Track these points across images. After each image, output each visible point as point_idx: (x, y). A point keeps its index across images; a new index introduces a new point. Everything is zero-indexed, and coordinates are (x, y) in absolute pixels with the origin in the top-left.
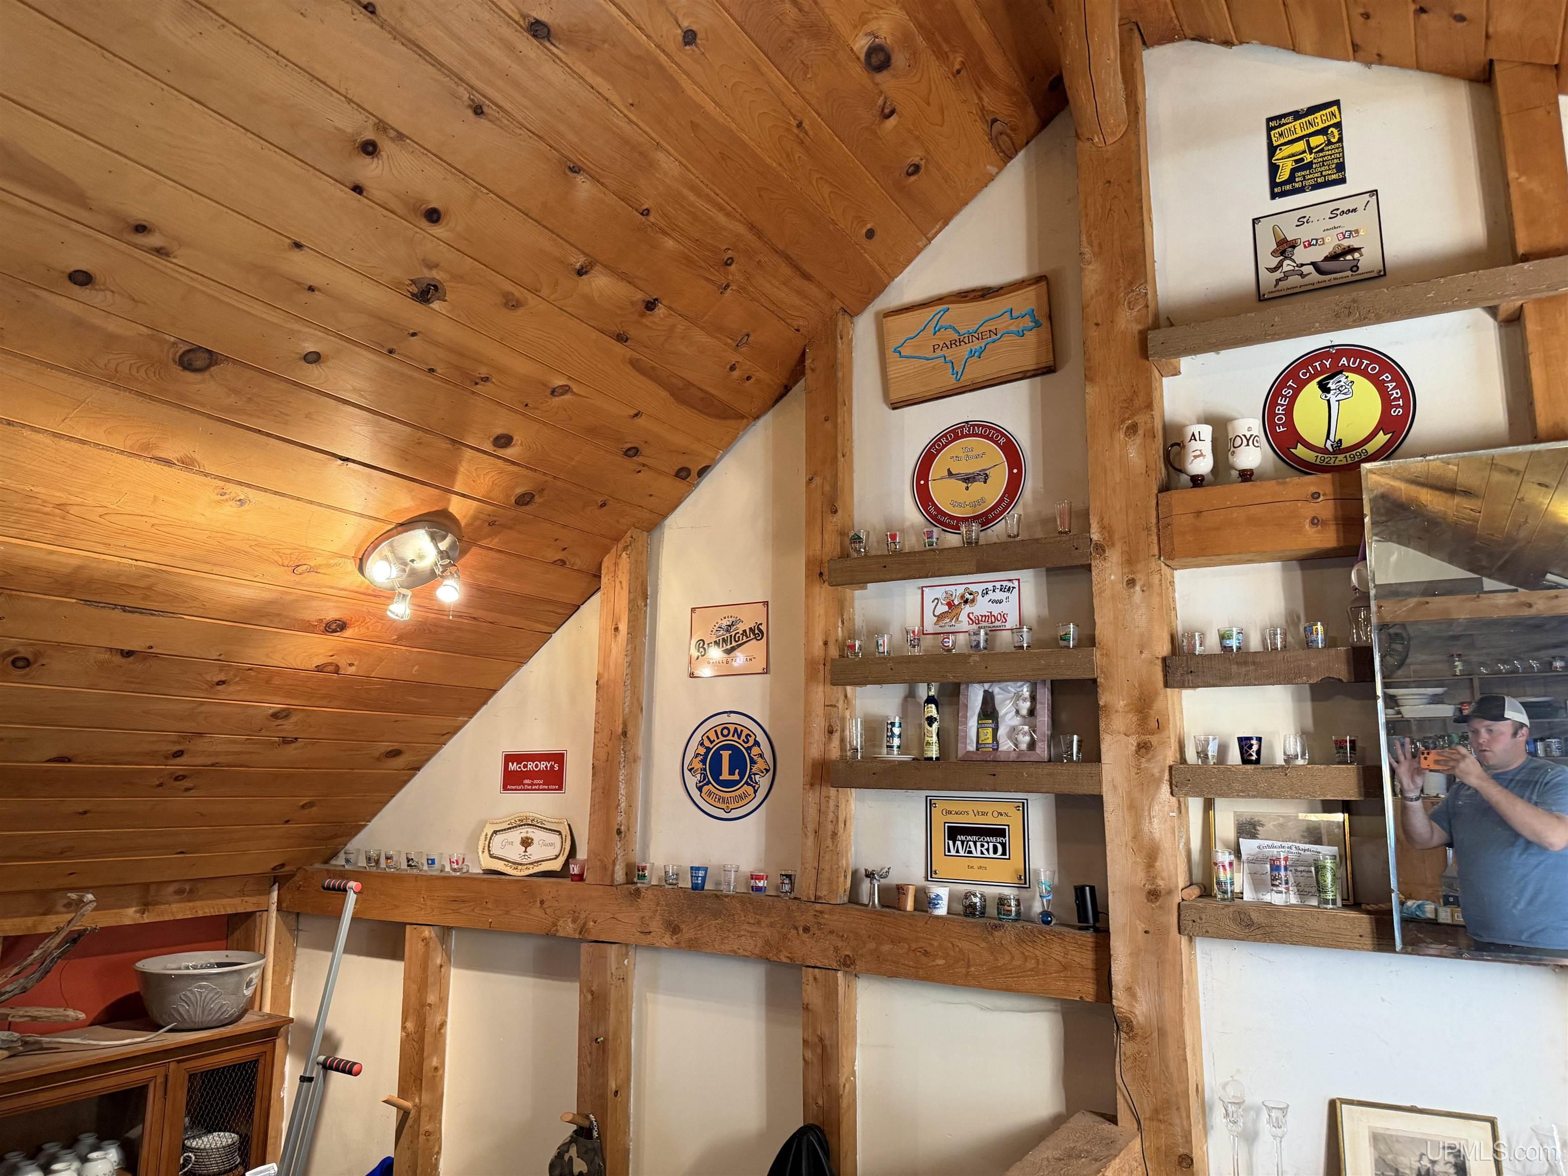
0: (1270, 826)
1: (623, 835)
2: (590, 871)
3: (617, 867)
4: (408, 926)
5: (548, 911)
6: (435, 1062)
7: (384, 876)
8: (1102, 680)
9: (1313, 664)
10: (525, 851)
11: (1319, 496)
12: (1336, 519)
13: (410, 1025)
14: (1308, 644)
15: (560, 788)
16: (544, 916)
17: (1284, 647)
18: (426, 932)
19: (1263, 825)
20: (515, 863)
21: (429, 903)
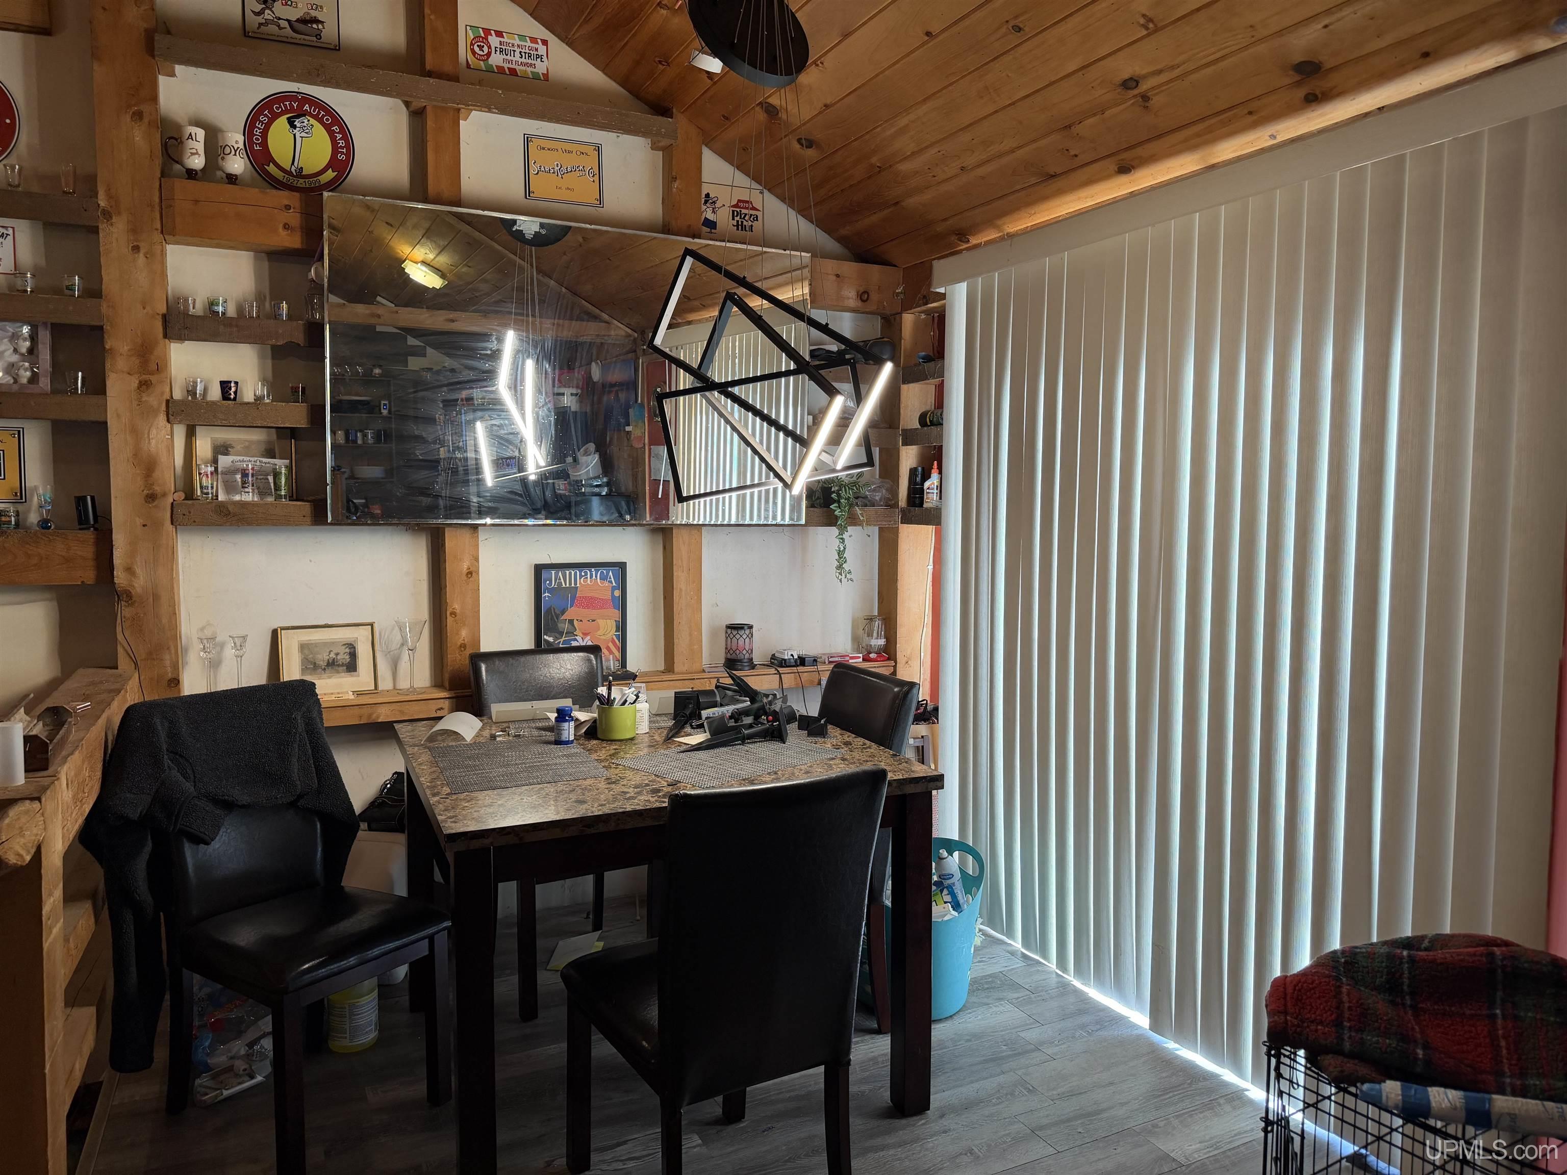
0: (238, 447)
8: (108, 328)
9: (281, 331)
11: (290, 209)
12: (301, 228)
14: (276, 316)
17: (258, 316)
19: (233, 447)
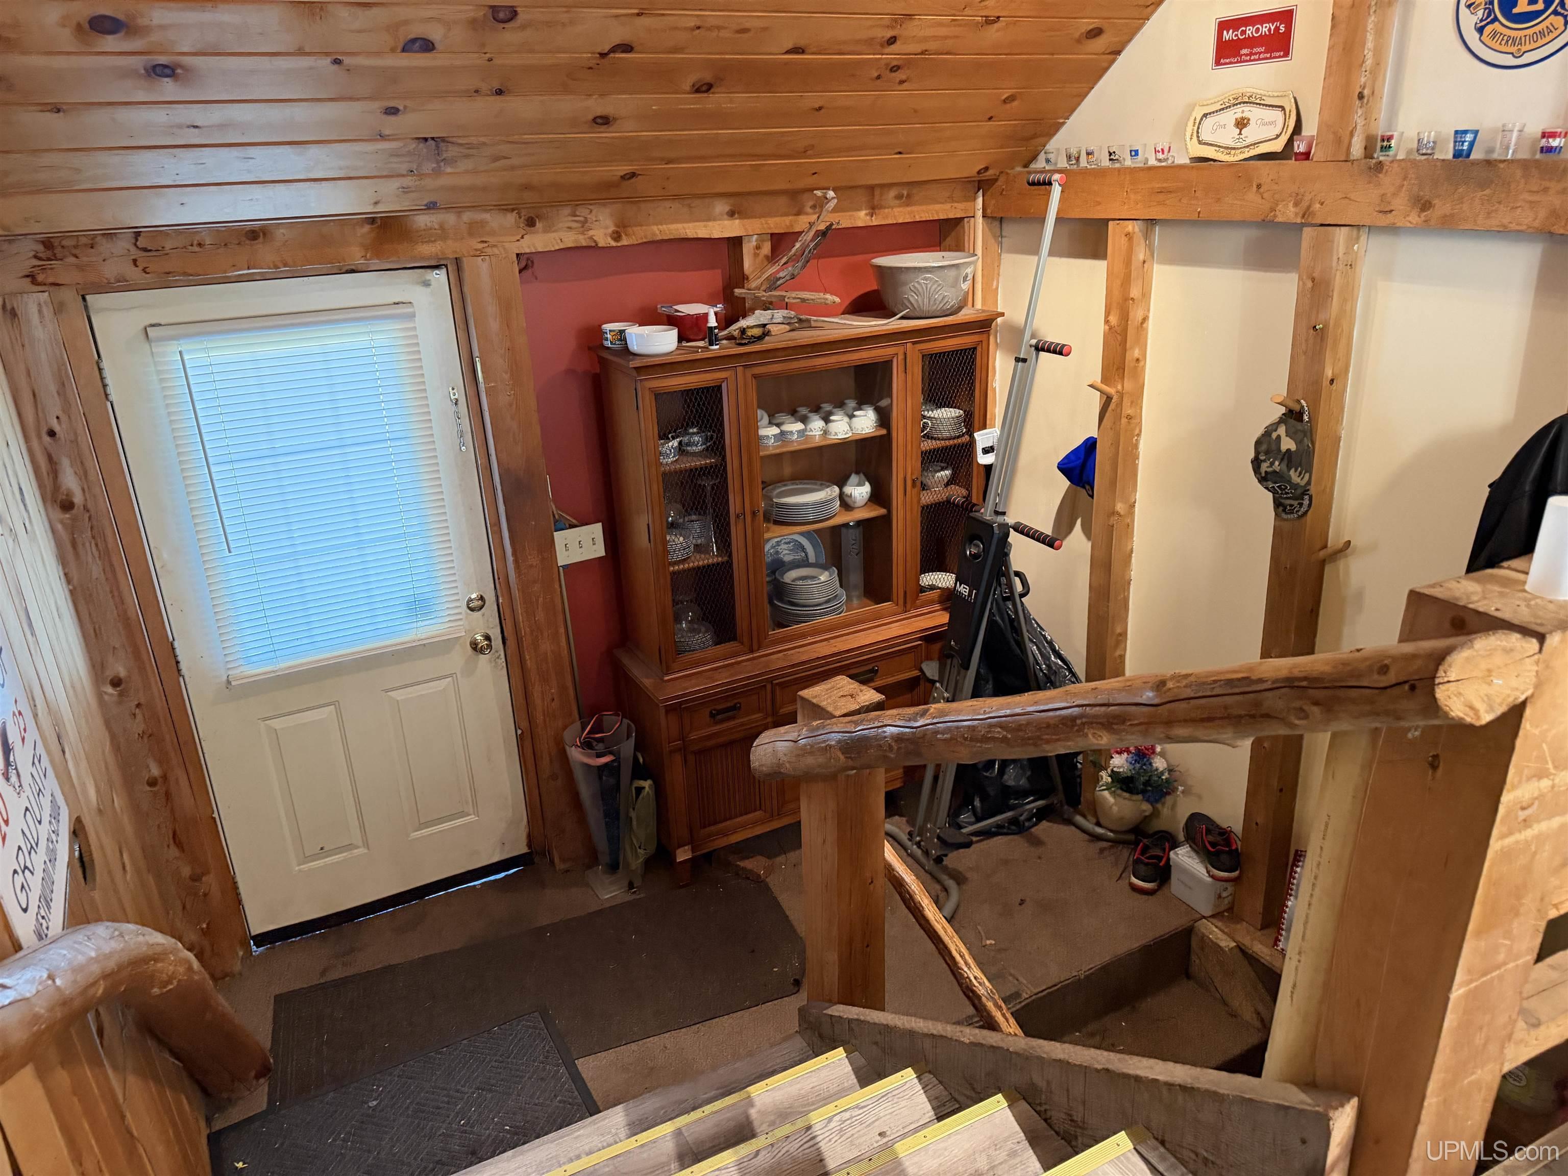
1: (1365, 100)
2: (1320, 146)
3: (1355, 139)
4: (1111, 223)
5: (1265, 195)
6: (1136, 353)
7: (1085, 172)
10: (1240, 134)
13: (1113, 320)
15: (1286, 54)
16: (1260, 201)
18: (1130, 226)
20: (1227, 148)
21: (1132, 196)
